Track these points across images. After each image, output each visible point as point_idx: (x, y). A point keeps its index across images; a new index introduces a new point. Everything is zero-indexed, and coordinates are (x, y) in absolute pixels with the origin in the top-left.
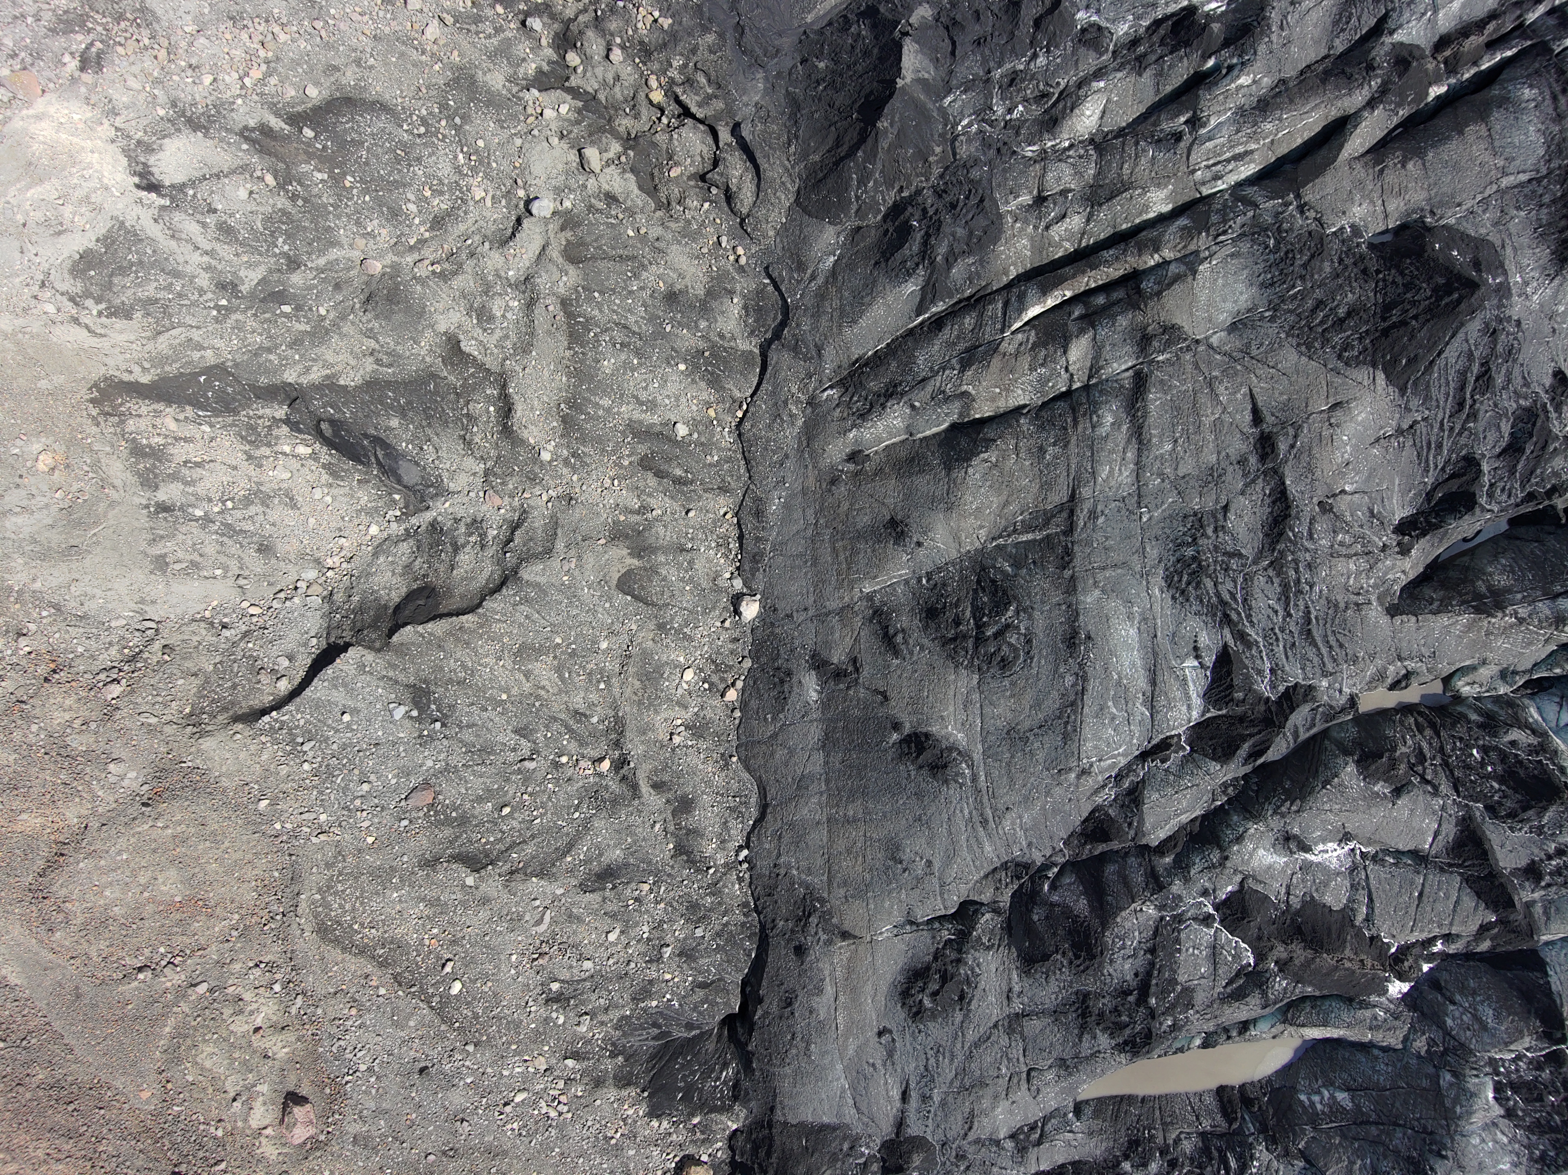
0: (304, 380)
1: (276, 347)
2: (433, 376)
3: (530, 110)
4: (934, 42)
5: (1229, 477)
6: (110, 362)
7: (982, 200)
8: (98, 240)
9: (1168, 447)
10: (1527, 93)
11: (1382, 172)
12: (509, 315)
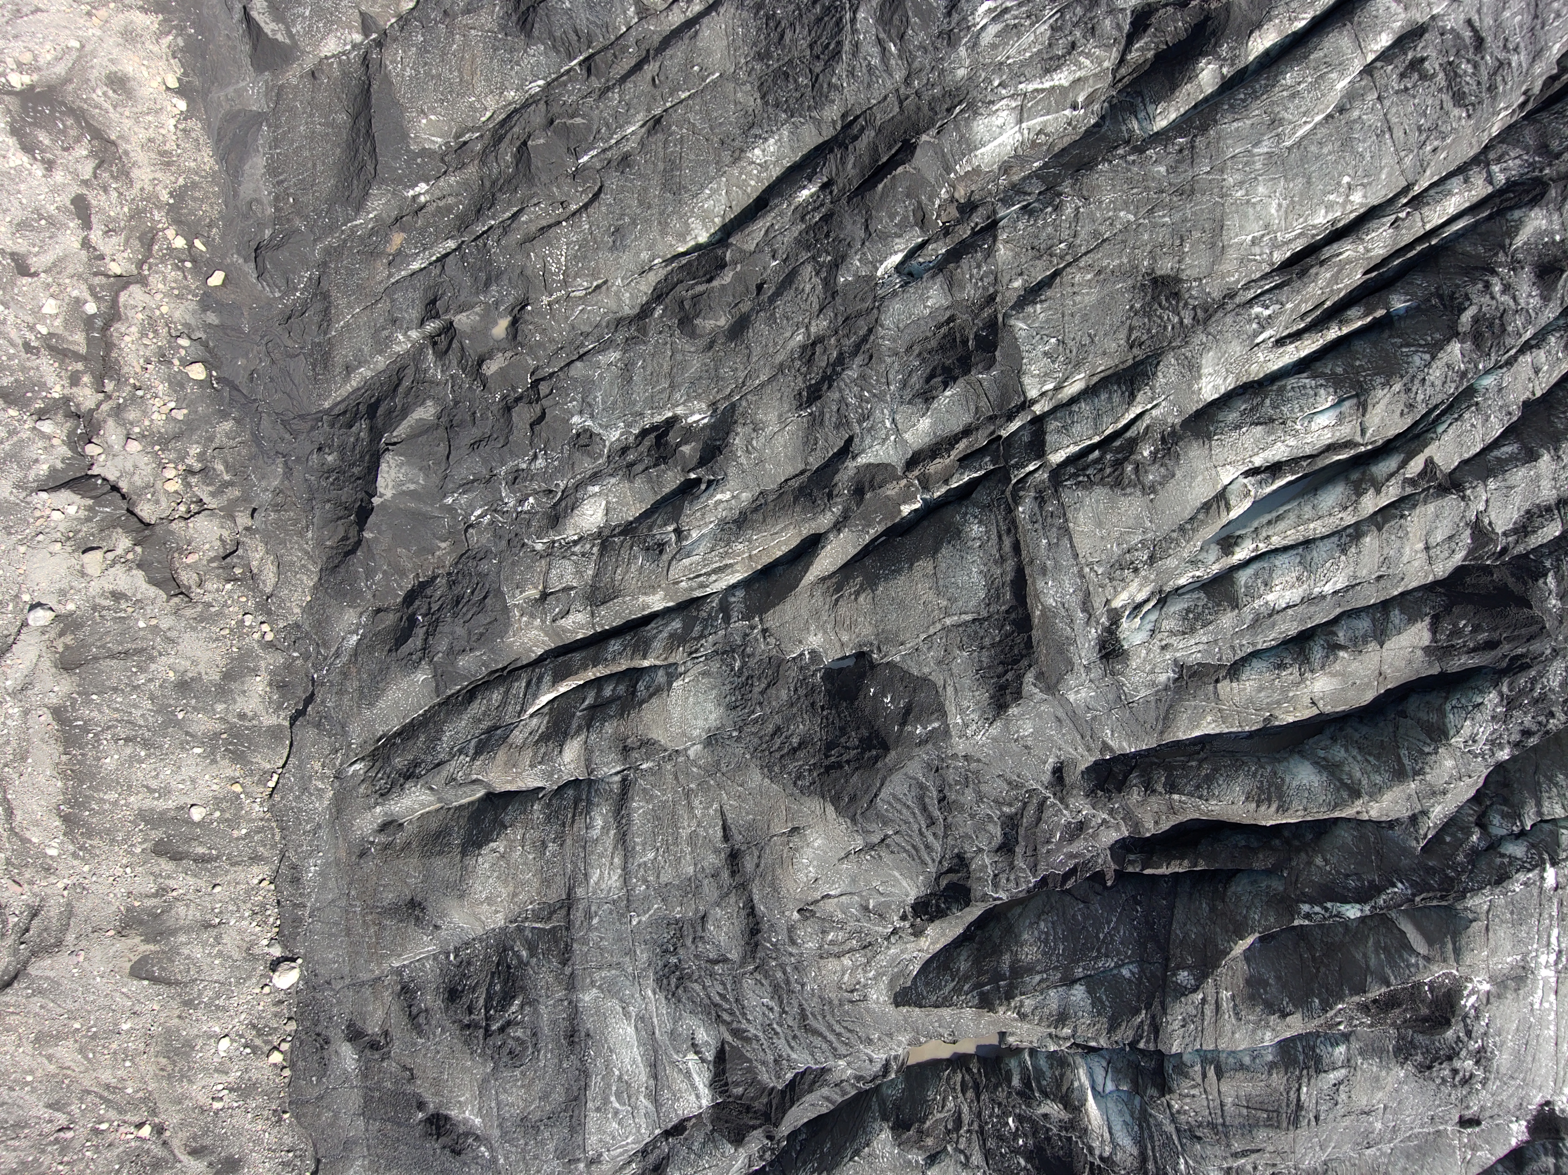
3: (37, 514)
4: (426, 448)
5: (704, 889)
7: (487, 596)
9: (651, 855)
10: (976, 530)
11: (837, 600)
12: (9, 722)
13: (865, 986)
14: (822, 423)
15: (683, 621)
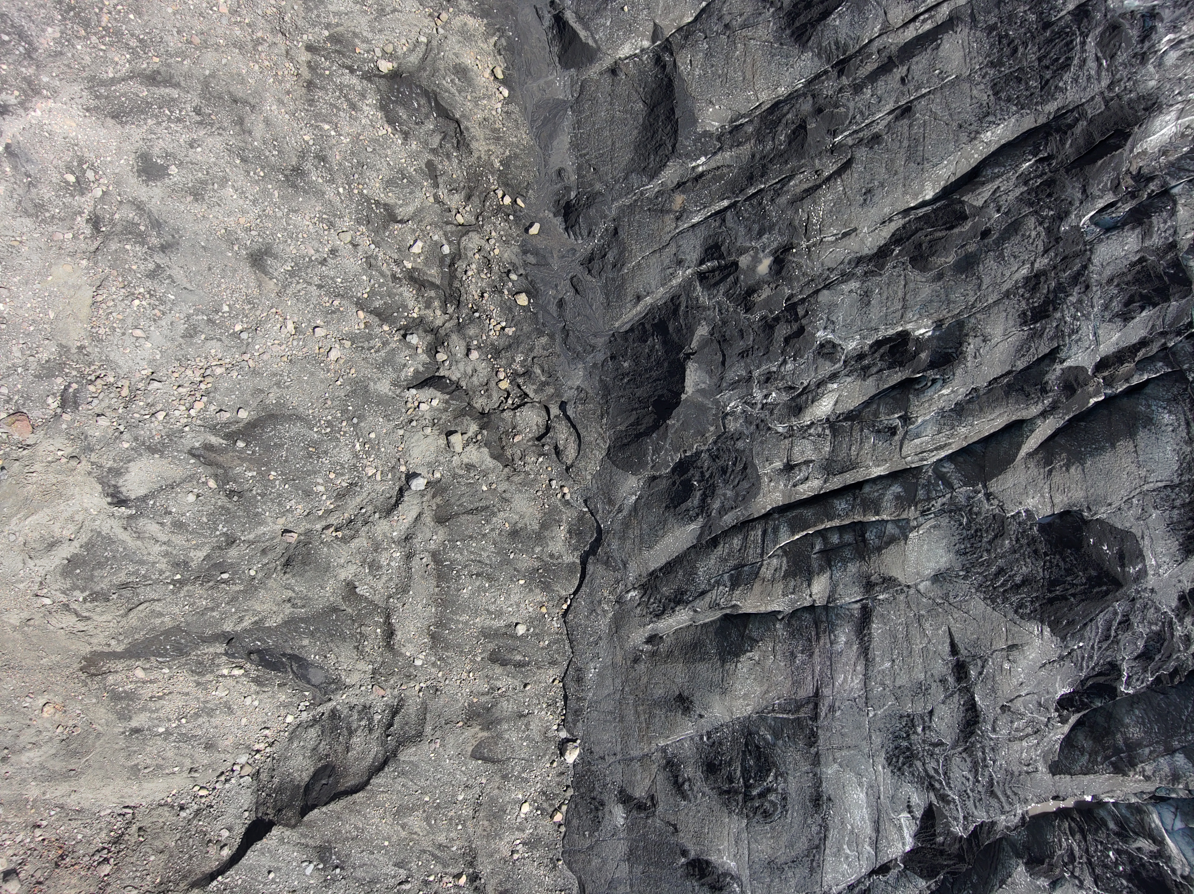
0: (239, 628)
1: (218, 607)
2: (335, 610)
3: (409, 405)
4: (709, 357)
5: (933, 690)
6: (94, 641)
7: (745, 468)
8: (81, 547)
9: (888, 665)
10: (1167, 418)
11: (1050, 472)
12: (393, 564)
13: (1035, 761)
14: (1041, 336)
15: (901, 485)
